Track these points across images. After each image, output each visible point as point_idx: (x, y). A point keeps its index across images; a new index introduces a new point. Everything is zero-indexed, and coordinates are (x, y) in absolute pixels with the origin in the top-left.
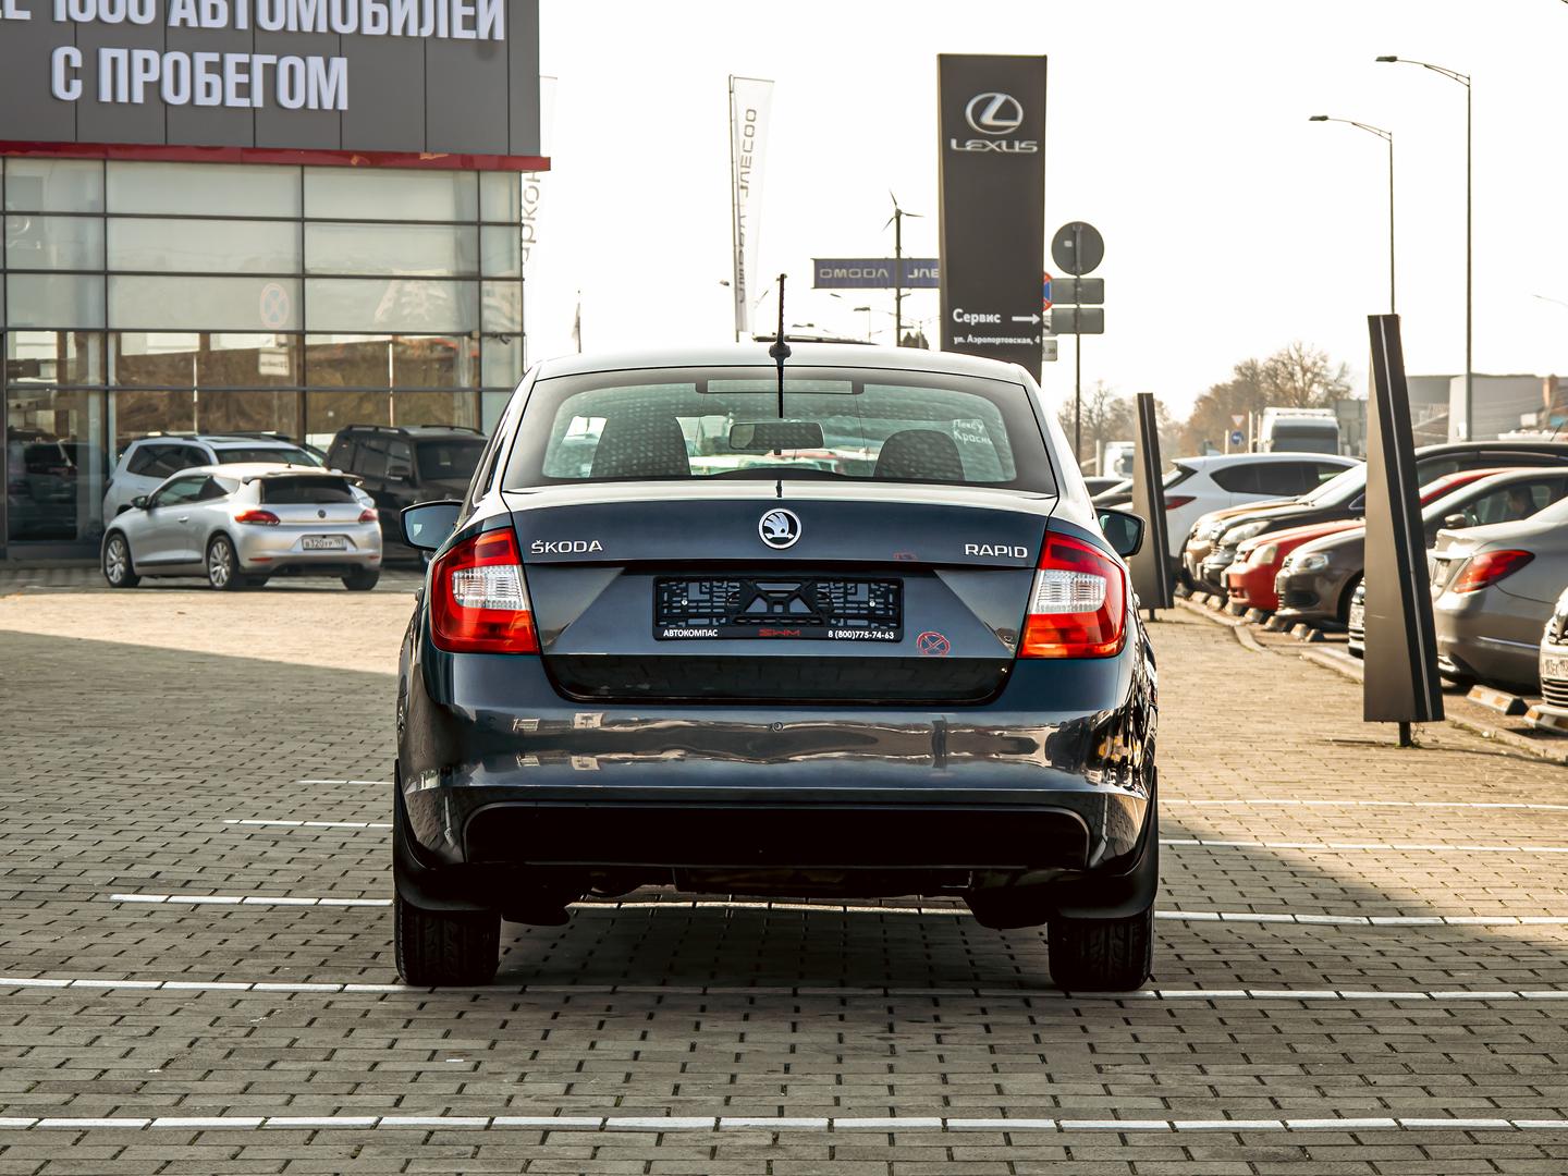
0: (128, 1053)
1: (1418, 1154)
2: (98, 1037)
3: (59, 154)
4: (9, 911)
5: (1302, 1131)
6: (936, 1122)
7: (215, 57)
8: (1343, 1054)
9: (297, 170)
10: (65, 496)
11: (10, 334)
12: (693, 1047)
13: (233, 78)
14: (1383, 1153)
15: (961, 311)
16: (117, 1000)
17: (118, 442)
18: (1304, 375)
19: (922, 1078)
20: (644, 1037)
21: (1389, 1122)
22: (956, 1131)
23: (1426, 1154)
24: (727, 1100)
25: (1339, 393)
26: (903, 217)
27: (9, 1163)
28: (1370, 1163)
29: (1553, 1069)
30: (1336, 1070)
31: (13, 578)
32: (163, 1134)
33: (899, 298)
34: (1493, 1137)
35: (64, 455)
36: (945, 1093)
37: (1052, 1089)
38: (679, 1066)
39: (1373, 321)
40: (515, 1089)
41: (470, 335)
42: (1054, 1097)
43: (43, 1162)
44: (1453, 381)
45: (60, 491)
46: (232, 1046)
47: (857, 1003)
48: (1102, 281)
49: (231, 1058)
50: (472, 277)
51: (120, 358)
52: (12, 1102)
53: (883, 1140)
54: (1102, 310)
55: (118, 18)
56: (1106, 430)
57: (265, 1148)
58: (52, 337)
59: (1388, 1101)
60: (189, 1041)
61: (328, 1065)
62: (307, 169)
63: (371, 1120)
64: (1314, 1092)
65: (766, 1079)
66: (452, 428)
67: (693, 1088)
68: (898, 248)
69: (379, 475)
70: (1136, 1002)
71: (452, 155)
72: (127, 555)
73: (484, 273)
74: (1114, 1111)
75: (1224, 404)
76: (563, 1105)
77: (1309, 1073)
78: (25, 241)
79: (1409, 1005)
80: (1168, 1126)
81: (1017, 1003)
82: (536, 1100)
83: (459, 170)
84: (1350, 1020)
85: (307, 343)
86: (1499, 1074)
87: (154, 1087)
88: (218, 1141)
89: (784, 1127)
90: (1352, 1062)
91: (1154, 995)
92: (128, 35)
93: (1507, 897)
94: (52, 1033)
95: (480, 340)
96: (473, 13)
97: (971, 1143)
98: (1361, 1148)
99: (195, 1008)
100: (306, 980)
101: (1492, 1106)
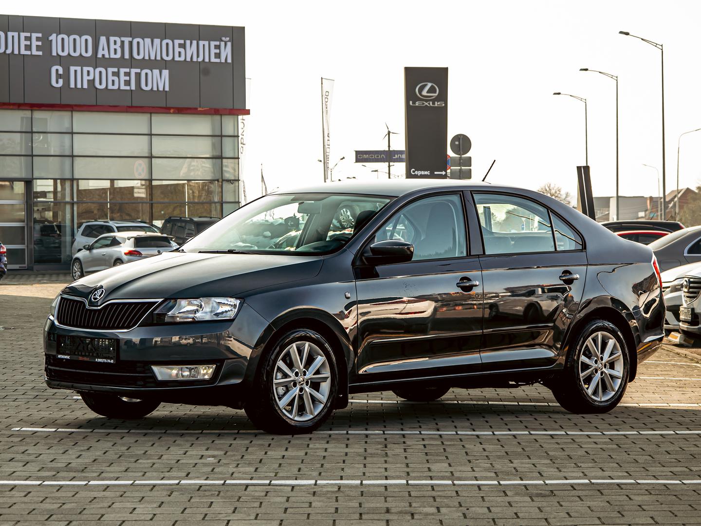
0: (79, 457)
1: (598, 493)
2: (67, 450)
3: (54, 109)
4: (33, 403)
5: (551, 485)
6: (404, 482)
7: (116, 70)
8: (568, 456)
9: (149, 115)
10: (56, 245)
11: (34, 180)
12: (306, 454)
13: (123, 78)
14: (584, 493)
15: (414, 170)
16: (75, 436)
17: (78, 223)
19: (398, 465)
20: (286, 450)
21: (587, 481)
22: (412, 485)
23: (602, 493)
24: (320, 474)
26: (391, 134)
27: (31, 498)
28: (579, 497)
29: (653, 461)
30: (565, 462)
31: (36, 278)
32: (93, 487)
33: (389, 166)
34: (628, 487)
35: (56, 229)
36: (408, 471)
37: (451, 469)
38: (301, 461)
39: (579, 168)
40: (234, 470)
41: (218, 180)
42: (451, 472)
43: (44, 498)
44: (611, 199)
45: (54, 243)
46: (121, 454)
47: (372, 437)
48: (470, 158)
49: (121, 458)
50: (218, 157)
51: (78, 191)
52: (33, 475)
53: (383, 489)
54: (471, 169)
55: (77, 54)
57: (134, 492)
58: (51, 182)
59: (586, 473)
60: (104, 452)
61: (160, 461)
62: (152, 115)
63: (177, 482)
64: (556, 470)
65: (335, 466)
66: (211, 218)
67: (306, 469)
68: (389, 146)
69: (182, 236)
70: (485, 436)
71: (210, 109)
72: (81, 268)
73: (224, 155)
74: (476, 477)
76: (254, 476)
77: (554, 463)
78: (40, 144)
79: (596, 437)
80: (497, 483)
81: (437, 436)
82: (243, 474)
83: (213, 114)
84: (571, 443)
85: (153, 184)
86: (631, 463)
87: (90, 469)
88: (115, 490)
89: (343, 484)
90: (572, 458)
91: (492, 433)
92: (81, 61)
93: (634, 396)
94: (48, 449)
95: (222, 182)
96: (219, 52)
97: (418, 490)
98: (575, 491)
99: (106, 439)
100: (151, 429)
101: (628, 475)
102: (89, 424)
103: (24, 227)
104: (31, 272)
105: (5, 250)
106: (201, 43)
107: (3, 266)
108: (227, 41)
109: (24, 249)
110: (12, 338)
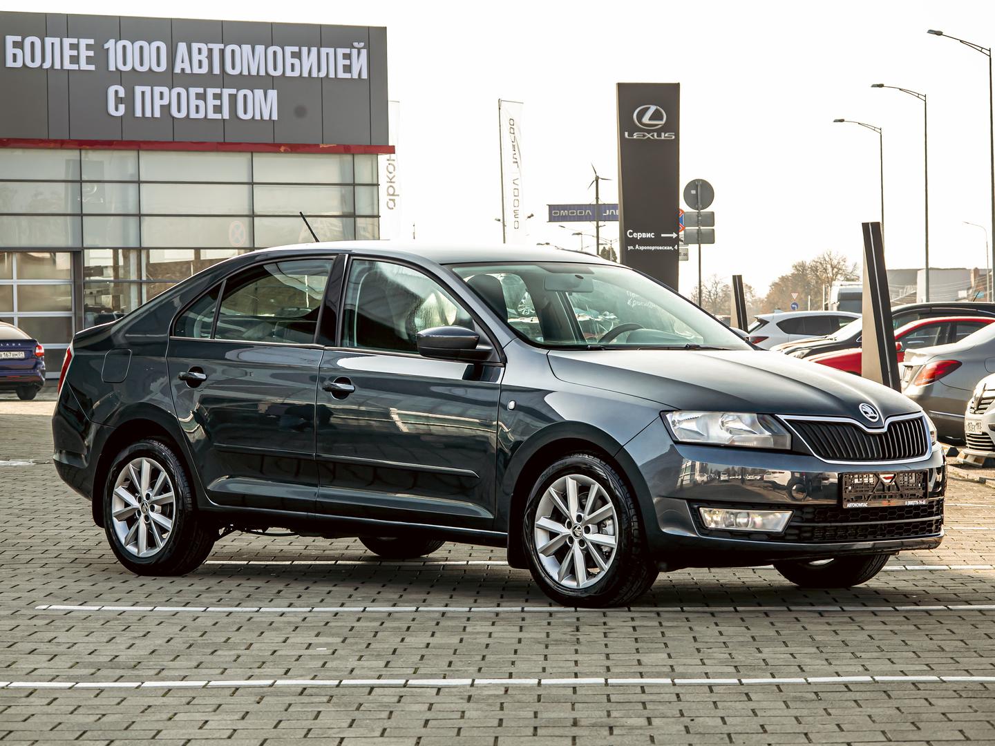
0: (131, 646)
1: (884, 696)
2: (114, 638)
3: (112, 147)
4: (69, 569)
5: (816, 684)
6: (602, 681)
7: (201, 90)
8: (843, 641)
9: (249, 155)
11: (86, 251)
12: (461, 641)
13: (211, 102)
14: (864, 696)
15: (631, 231)
16: (127, 617)
18: (833, 270)
19: (595, 657)
20: (433, 635)
21: (868, 678)
22: (613, 686)
23: (889, 696)
24: (480, 670)
26: (600, 180)
27: (57, 708)
28: (855, 701)
29: (966, 648)
30: (838, 650)
32: (148, 691)
33: (598, 227)
34: (929, 686)
36: (608, 665)
37: (671, 662)
38: (452, 651)
39: (865, 228)
40: (356, 664)
42: (671, 666)
43: (76, 707)
44: (919, 272)
46: (192, 642)
47: (559, 616)
48: (713, 213)
49: (191, 649)
50: (351, 215)
51: (149, 265)
52: (61, 674)
53: (570, 691)
54: (713, 230)
55: (145, 68)
56: (719, 303)
57: (207, 698)
58: (110, 253)
59: (868, 667)
60: (167, 639)
61: (247, 652)
62: (254, 154)
63: (270, 682)
64: (825, 662)
65: (503, 658)
67: (460, 663)
68: (597, 198)
71: (338, 146)
73: (357, 213)
74: (706, 674)
75: (787, 286)
76: (383, 673)
77: (822, 652)
78: (93, 198)
79: (882, 614)
80: (737, 682)
82: (368, 670)
83: (342, 153)
86: (934, 651)
87: (145, 665)
88: (180, 694)
89: (512, 684)
90: (848, 646)
91: (733, 610)
92: (151, 78)
94: (87, 636)
96: (349, 64)
97: (621, 692)
98: (851, 693)
99: (172, 621)
100: (238, 605)
101: (929, 669)
102: (148, 600)
103: (70, 318)
105: (42, 351)
106: (324, 51)
107: (40, 374)
108: (362, 48)
110: (45, 477)
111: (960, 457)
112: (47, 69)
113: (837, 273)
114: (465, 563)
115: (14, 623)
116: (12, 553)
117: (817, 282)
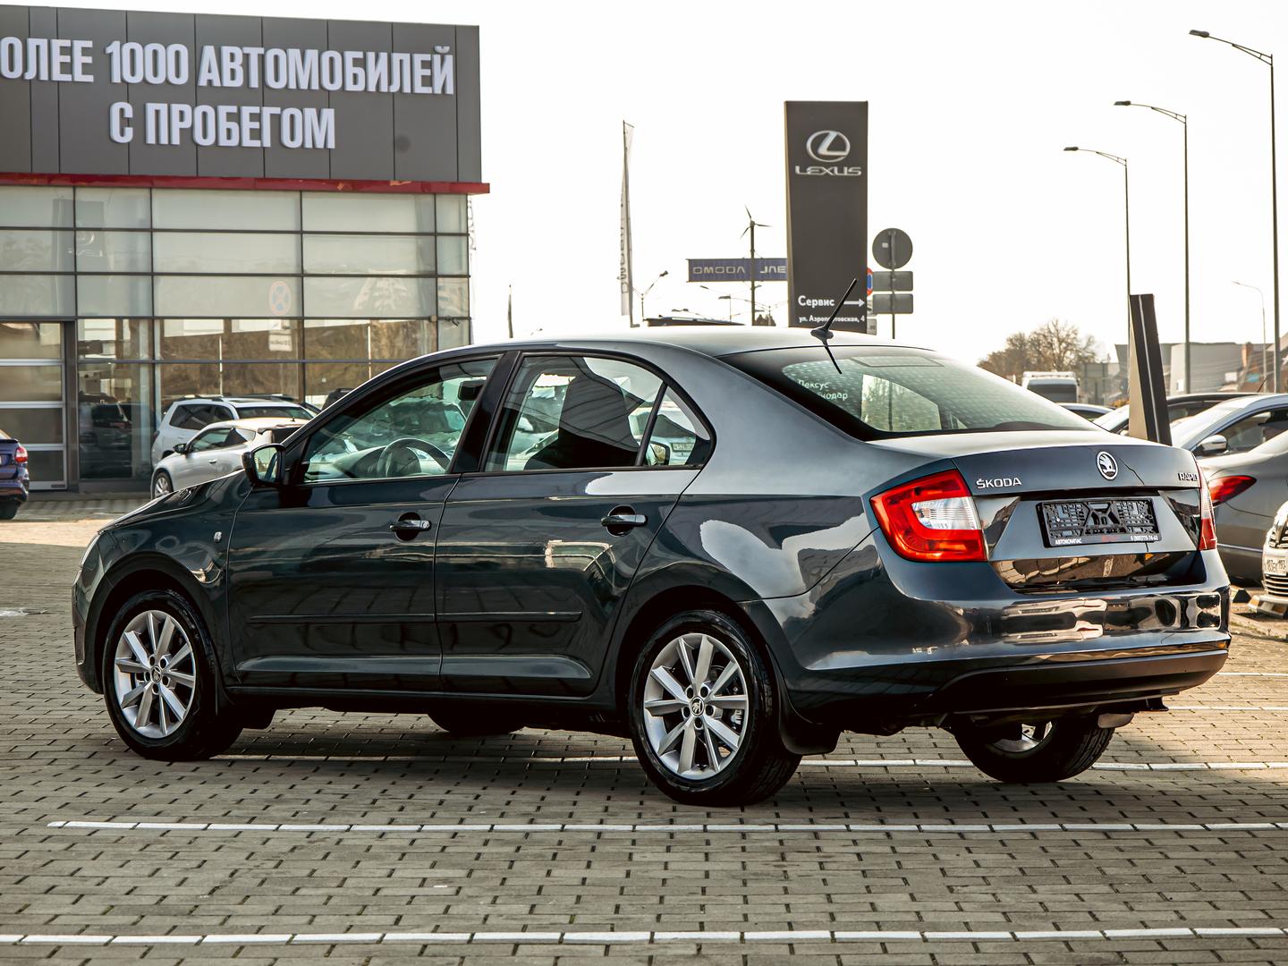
0: (182, 882)
1: (1212, 957)
2: (158, 869)
3: (116, 184)
4: (87, 768)
5: (1118, 939)
6: (826, 934)
7: (233, 109)
8: (1143, 876)
9: (297, 195)
10: (122, 444)
11: (79, 321)
12: (628, 874)
13: (248, 125)
14: (1183, 957)
15: (804, 297)
16: (172, 839)
17: (162, 403)
18: (1060, 344)
19: (812, 899)
20: (589, 866)
21: (1186, 931)
22: (842, 942)
23: (1219, 957)
24: (659, 917)
25: (1086, 358)
26: (756, 227)
30: (1139, 889)
31: (83, 507)
32: (212, 949)
33: (753, 288)
34: (1271, 943)
35: (121, 413)
36: (831, 911)
37: (916, 907)
38: (617, 890)
39: (1134, 299)
40: (489, 910)
41: (429, 319)
42: (918, 913)
44: (1173, 348)
45: (118, 440)
46: (264, 876)
47: (754, 838)
48: (911, 273)
49: (264, 886)
50: (431, 275)
51: (163, 339)
52: (92, 923)
53: (785, 950)
54: (912, 296)
55: (160, 80)
57: (293, 959)
58: (112, 323)
59: (1183, 914)
60: (231, 871)
61: (340, 890)
62: (304, 194)
63: (377, 936)
64: (1124, 907)
65: (687, 900)
67: (631, 908)
68: (753, 251)
70: (975, 834)
71: (414, 182)
72: (171, 488)
73: (439, 272)
74: (966, 924)
75: (999, 367)
76: (529, 922)
77: (1117, 891)
78: (91, 251)
79: (1190, 835)
80: (1010, 936)
81: (882, 836)
82: (507, 919)
83: (419, 193)
84: (1144, 848)
85: (305, 326)
86: (1268, 890)
87: (204, 910)
88: (257, 954)
89: (705, 939)
90: (1151, 882)
91: (988, 829)
92: (168, 93)
93: (1256, 747)
94: (122, 866)
95: (437, 322)
96: (429, 74)
97: (855, 952)
98: (1167, 953)
99: (234, 845)
100: (320, 822)
101: (1266, 917)
102: (199, 813)
103: (59, 410)
104: (72, 496)
105: (25, 455)
106: (396, 57)
107: (22, 486)
108: (446, 54)
109: (62, 452)
110: (43, 634)
111: (1253, 603)
112: (30, 80)
113: (1066, 349)
114: (618, 758)
115: (21, 847)
116: (8, 744)
117: (1039, 361)
